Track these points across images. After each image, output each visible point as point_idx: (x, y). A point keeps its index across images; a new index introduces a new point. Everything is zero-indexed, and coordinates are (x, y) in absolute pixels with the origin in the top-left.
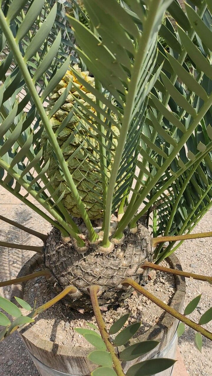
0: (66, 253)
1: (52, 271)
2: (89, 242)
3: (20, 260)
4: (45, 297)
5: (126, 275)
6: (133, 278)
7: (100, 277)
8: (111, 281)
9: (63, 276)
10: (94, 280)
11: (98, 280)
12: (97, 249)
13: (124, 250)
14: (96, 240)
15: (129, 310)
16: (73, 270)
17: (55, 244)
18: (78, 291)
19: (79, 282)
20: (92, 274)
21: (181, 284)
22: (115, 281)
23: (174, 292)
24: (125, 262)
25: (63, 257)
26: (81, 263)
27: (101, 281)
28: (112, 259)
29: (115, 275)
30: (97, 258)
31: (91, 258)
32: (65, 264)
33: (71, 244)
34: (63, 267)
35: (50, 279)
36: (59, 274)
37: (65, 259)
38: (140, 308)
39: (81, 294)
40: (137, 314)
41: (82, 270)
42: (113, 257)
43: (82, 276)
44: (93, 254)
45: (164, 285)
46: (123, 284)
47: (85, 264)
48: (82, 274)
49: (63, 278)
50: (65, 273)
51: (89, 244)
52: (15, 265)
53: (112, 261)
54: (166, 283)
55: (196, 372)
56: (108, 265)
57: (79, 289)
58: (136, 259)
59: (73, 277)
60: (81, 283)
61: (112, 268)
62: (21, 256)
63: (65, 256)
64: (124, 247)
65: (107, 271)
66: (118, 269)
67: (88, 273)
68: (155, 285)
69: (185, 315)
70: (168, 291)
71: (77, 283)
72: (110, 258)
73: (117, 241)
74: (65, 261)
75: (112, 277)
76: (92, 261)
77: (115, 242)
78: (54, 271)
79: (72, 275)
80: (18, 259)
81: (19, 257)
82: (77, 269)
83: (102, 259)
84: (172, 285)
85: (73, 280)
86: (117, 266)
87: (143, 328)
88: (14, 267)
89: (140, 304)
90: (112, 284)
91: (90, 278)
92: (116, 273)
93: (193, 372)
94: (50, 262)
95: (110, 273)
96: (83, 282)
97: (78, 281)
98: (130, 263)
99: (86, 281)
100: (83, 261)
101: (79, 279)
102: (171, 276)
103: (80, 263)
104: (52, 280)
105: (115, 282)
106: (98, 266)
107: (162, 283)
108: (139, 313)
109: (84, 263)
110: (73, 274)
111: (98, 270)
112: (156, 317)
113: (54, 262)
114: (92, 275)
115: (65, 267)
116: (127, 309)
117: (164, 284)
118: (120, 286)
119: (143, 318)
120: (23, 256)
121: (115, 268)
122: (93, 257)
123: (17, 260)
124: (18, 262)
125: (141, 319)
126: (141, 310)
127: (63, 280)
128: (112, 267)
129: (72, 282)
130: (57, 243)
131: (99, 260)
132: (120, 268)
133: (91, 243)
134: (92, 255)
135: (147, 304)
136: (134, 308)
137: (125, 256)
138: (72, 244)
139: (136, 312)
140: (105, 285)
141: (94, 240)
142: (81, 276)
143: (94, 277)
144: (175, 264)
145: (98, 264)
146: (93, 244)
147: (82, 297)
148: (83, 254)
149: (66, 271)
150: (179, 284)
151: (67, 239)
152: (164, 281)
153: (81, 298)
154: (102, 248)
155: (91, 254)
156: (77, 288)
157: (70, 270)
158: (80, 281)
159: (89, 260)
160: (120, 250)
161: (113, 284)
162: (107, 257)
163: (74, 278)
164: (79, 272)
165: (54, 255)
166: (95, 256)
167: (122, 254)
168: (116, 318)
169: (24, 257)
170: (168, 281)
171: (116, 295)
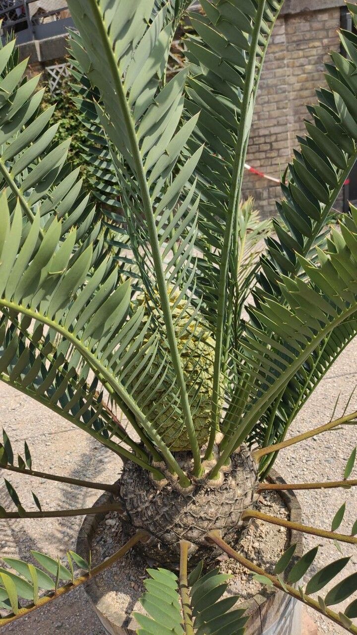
0: (165, 500)
1: (149, 530)
2: (195, 478)
3: (11, 539)
4: (127, 572)
5: (243, 507)
6: (251, 508)
7: (217, 519)
8: (230, 520)
9: (168, 532)
10: (210, 525)
11: (214, 523)
12: (206, 484)
13: (234, 477)
14: (203, 474)
15: (246, 552)
16: (181, 520)
17: (145, 494)
18: (193, 545)
19: (192, 532)
20: (207, 517)
21: (292, 501)
22: (234, 518)
23: (287, 513)
24: (239, 492)
25: (163, 506)
26: (190, 507)
27: (218, 524)
28: (225, 492)
29: (232, 510)
30: (208, 495)
31: (201, 498)
32: (168, 514)
33: (170, 488)
34: (166, 520)
35: (148, 542)
36: (161, 530)
37: (166, 509)
38: (256, 545)
39: (197, 548)
40: (255, 554)
41: (193, 517)
42: (226, 489)
43: (195, 524)
44: (203, 492)
45: (271, 508)
46: (244, 520)
47: (195, 508)
48: (194, 522)
49: (169, 534)
50: (171, 527)
51: (195, 481)
52: (6, 549)
53: (226, 495)
54: (273, 505)
55: (317, 615)
56: (223, 500)
57: (194, 543)
58: (249, 484)
59: (182, 529)
60: (195, 534)
61: (227, 504)
62: (9, 532)
63: (165, 505)
64: (233, 473)
65: (224, 508)
66: (234, 502)
67: (201, 518)
68: (260, 511)
69: (332, 531)
70: (280, 513)
71: (190, 534)
72: (223, 491)
73: (226, 468)
74: (167, 511)
75: (230, 514)
76: (204, 501)
77: (224, 470)
78: (151, 528)
79: (180, 527)
80: (7, 538)
81: (8, 536)
82: (186, 517)
83: (213, 495)
84: (281, 505)
85: (183, 533)
86: (232, 499)
87: (271, 568)
88: (5, 553)
89: (254, 540)
90: (231, 523)
91: (205, 524)
92: (233, 508)
93: (314, 615)
94: (143, 519)
95: (227, 510)
96: (197, 531)
97: (190, 532)
98: (244, 490)
99: (200, 529)
100: (192, 504)
101: (191, 529)
102: (274, 494)
103: (188, 508)
104: (152, 541)
105: (234, 520)
106: (212, 506)
107: (267, 506)
108: (258, 552)
109: (193, 507)
110: (182, 526)
111: (213, 510)
112: (279, 550)
113: (151, 517)
114: (207, 519)
115: (169, 519)
116: (243, 551)
117: (270, 506)
118: (241, 523)
119: (265, 556)
120: (13, 530)
121: (231, 502)
122: (203, 495)
123: (7, 541)
124: (8, 544)
125: (264, 558)
126: (258, 547)
127: (168, 536)
128: (227, 501)
129: (183, 536)
130: (148, 491)
131: (211, 497)
132: (237, 500)
133: (197, 479)
134: (201, 494)
135: (262, 538)
136: (250, 548)
137: (238, 485)
138: (172, 487)
139: (253, 552)
140: (224, 527)
141: (200, 474)
142: (193, 525)
143: (210, 520)
144: (274, 478)
145: (211, 503)
146: (201, 480)
147: (198, 550)
148: (191, 495)
149: (171, 524)
150: (290, 501)
151: (163, 482)
152: (269, 504)
153: (197, 553)
154: (212, 482)
155: (200, 492)
156: (191, 542)
157: (177, 520)
158: (194, 530)
159: (199, 500)
160: (230, 478)
161: (233, 522)
162: (219, 490)
163: (184, 529)
164: (189, 521)
165: (147, 508)
166: (205, 494)
167: (233, 483)
168: (235, 566)
169: (15, 533)
170: (274, 501)
171: (236, 537)
